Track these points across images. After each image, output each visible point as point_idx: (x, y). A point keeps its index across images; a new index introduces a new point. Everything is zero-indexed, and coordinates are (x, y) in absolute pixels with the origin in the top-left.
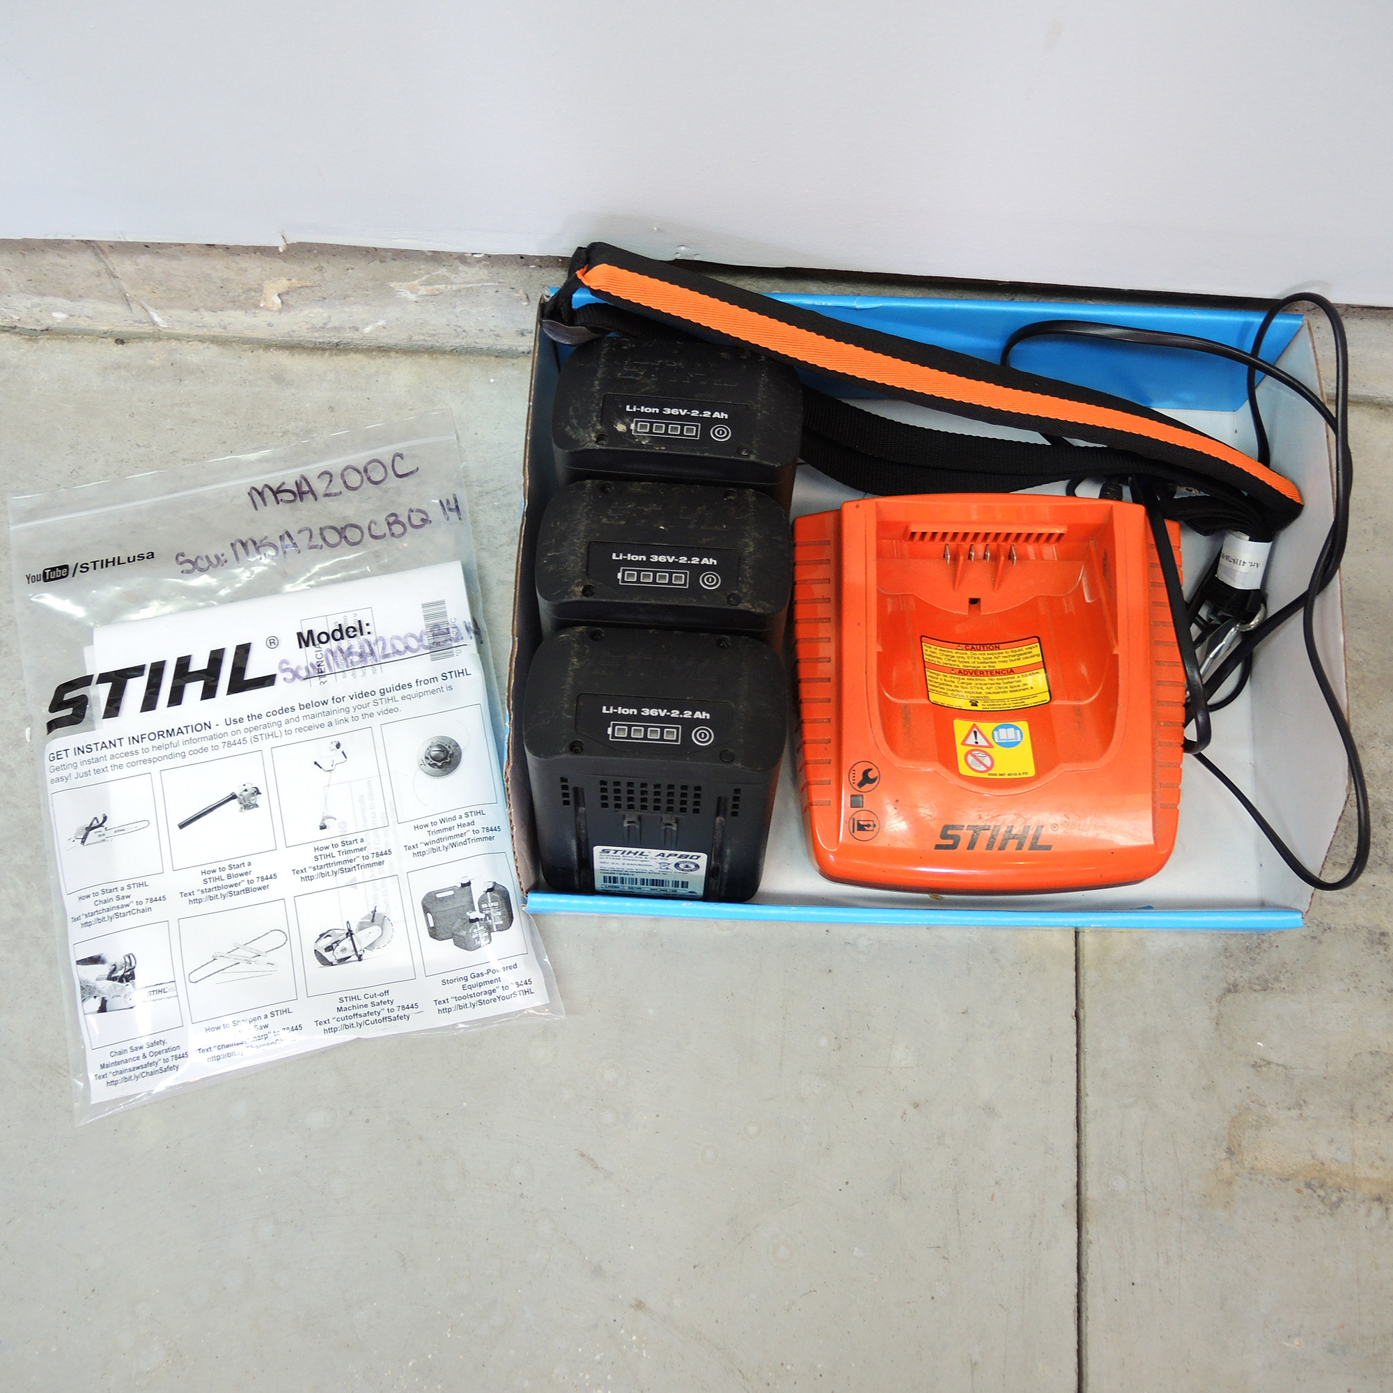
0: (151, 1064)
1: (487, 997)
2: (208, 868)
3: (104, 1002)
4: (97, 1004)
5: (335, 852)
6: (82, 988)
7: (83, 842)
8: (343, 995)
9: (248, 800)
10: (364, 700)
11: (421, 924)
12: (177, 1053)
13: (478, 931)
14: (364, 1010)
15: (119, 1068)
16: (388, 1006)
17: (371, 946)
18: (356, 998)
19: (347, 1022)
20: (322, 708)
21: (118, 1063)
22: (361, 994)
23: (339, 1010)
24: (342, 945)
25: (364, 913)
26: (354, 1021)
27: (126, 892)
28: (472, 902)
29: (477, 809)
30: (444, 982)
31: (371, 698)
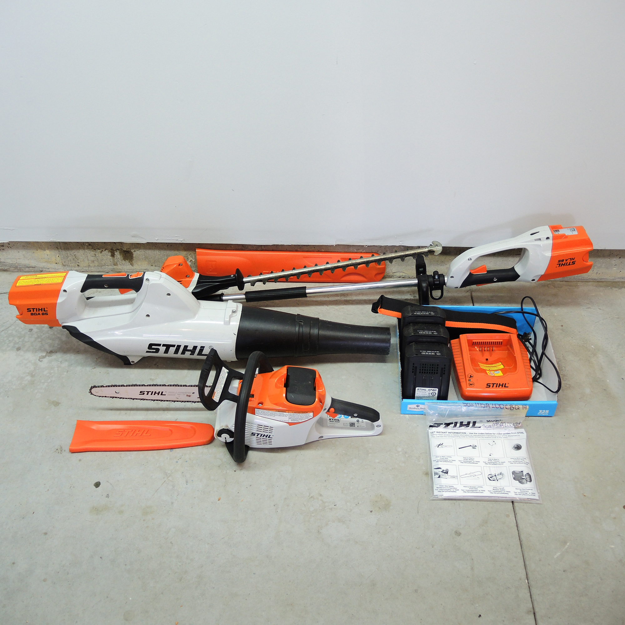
0: (449, 490)
1: (525, 494)
2: (465, 457)
3: (440, 476)
4: (438, 476)
5: (493, 460)
6: (434, 473)
7: (438, 447)
8: (494, 487)
9: (474, 447)
10: (500, 435)
11: (512, 476)
12: (456, 489)
13: (524, 481)
14: (499, 491)
15: (441, 489)
16: (504, 491)
17: (500, 479)
18: (497, 488)
19: (495, 492)
20: (490, 435)
21: (440, 488)
22: (498, 487)
23: (493, 489)
24: (494, 477)
25: (499, 472)
26: (496, 492)
27: (447, 458)
28: (523, 475)
29: (525, 458)
30: (516, 489)
31: (501, 435)
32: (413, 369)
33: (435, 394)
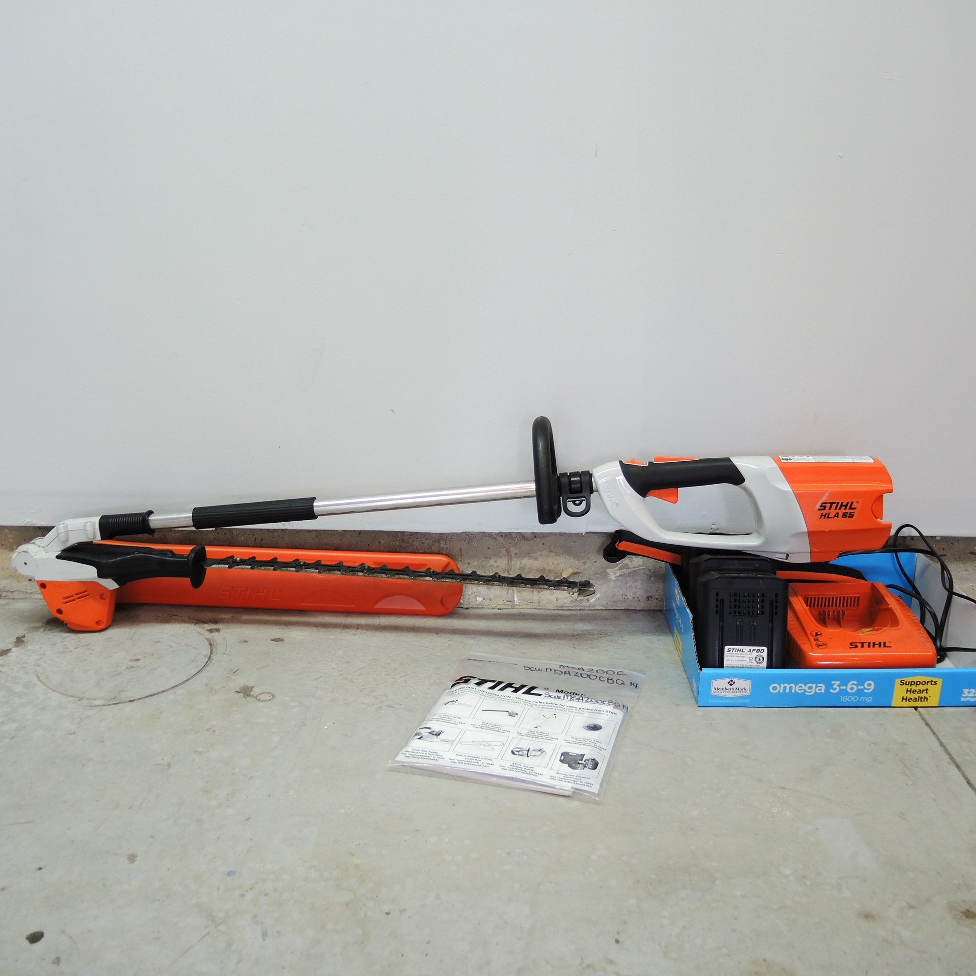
0: (427, 756)
3: (422, 737)
4: (419, 737)
7: (446, 704)
8: (515, 763)
16: (531, 771)
17: (534, 756)
18: (519, 765)
19: (512, 769)
20: (554, 705)
21: (412, 752)
23: (511, 766)
24: (523, 752)
27: (452, 718)
29: (600, 741)
30: (558, 773)
31: (574, 709)
32: (717, 606)
33: (761, 659)
